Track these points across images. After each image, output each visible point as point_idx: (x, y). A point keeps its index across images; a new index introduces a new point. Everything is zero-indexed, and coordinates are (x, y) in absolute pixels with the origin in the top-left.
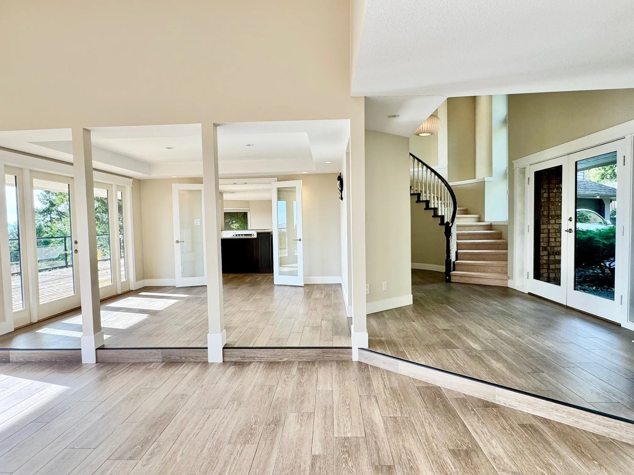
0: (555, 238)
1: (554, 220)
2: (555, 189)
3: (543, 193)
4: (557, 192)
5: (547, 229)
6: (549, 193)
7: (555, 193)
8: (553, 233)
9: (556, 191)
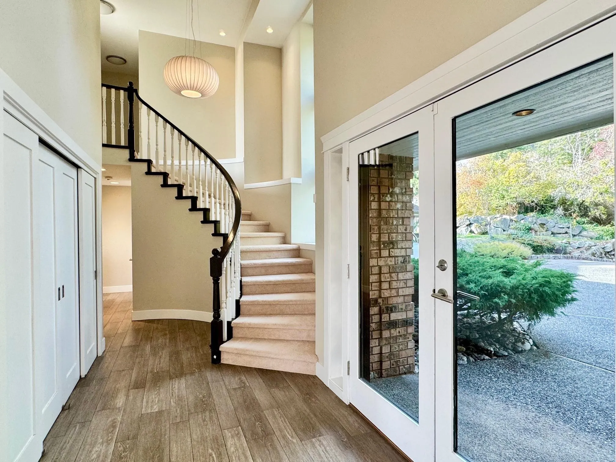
0: (390, 282)
1: (387, 251)
2: (389, 195)
3: (371, 201)
4: (391, 201)
5: (378, 266)
6: (379, 201)
7: (389, 202)
8: (387, 273)
9: (390, 199)
